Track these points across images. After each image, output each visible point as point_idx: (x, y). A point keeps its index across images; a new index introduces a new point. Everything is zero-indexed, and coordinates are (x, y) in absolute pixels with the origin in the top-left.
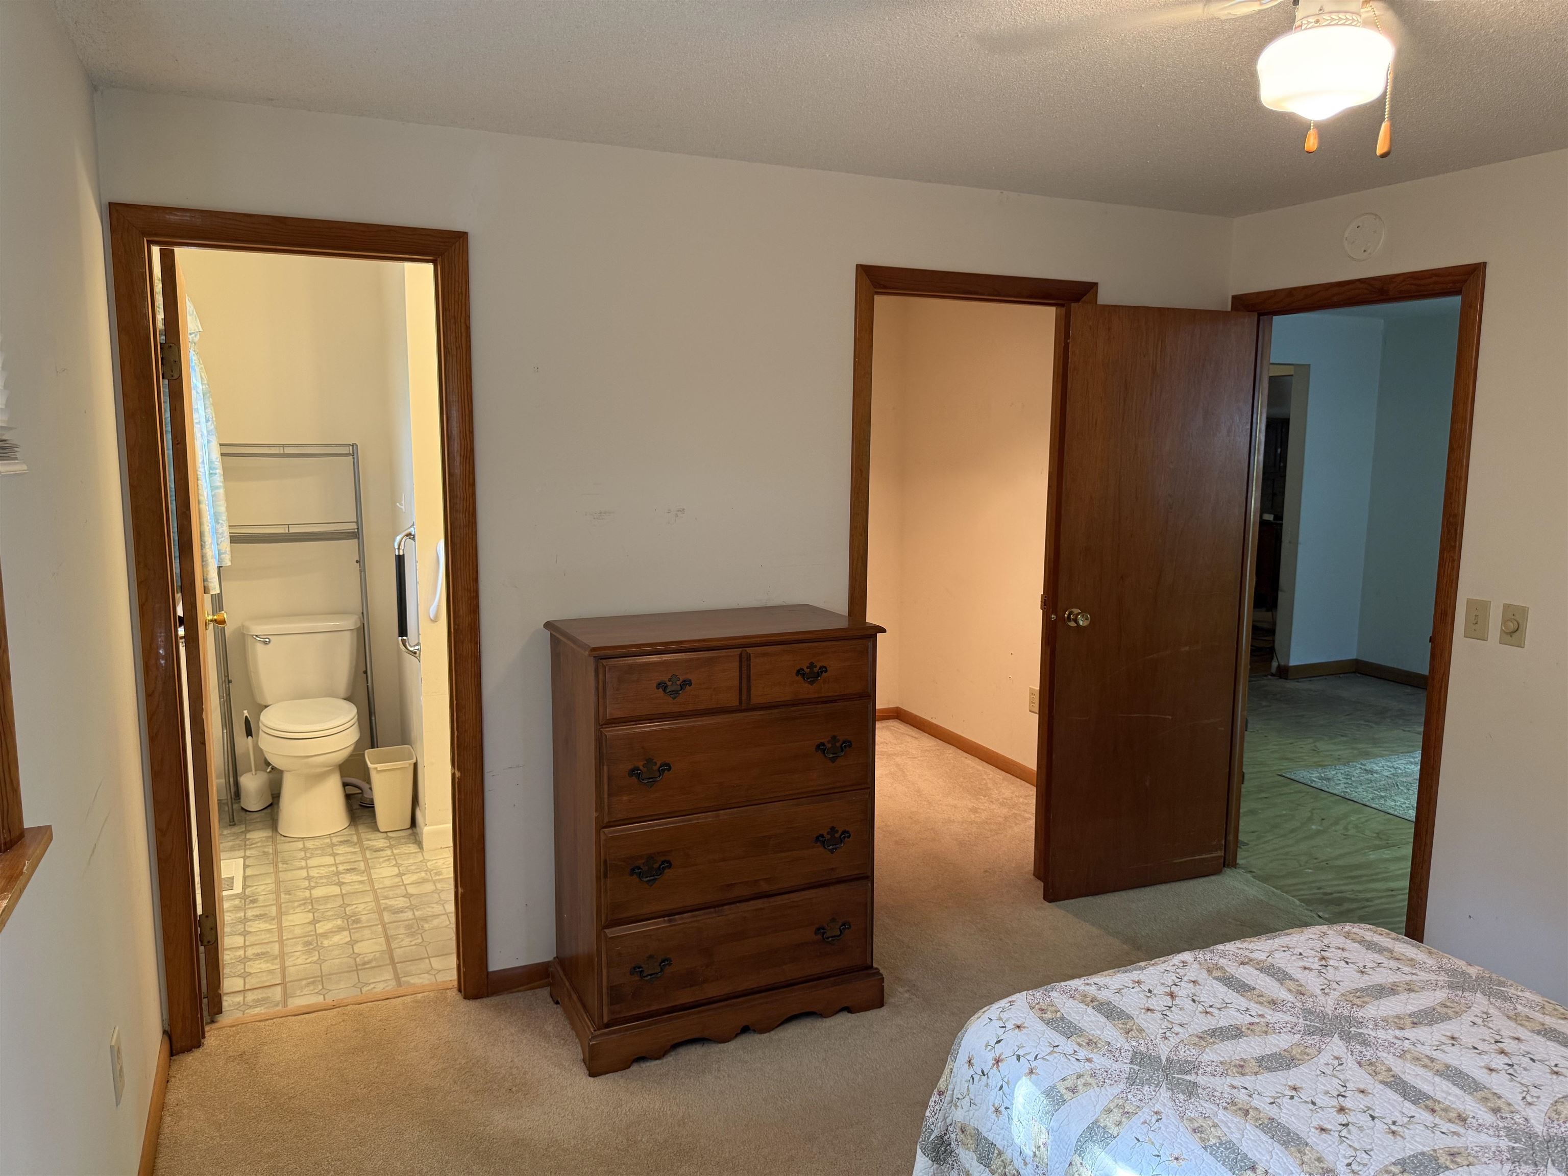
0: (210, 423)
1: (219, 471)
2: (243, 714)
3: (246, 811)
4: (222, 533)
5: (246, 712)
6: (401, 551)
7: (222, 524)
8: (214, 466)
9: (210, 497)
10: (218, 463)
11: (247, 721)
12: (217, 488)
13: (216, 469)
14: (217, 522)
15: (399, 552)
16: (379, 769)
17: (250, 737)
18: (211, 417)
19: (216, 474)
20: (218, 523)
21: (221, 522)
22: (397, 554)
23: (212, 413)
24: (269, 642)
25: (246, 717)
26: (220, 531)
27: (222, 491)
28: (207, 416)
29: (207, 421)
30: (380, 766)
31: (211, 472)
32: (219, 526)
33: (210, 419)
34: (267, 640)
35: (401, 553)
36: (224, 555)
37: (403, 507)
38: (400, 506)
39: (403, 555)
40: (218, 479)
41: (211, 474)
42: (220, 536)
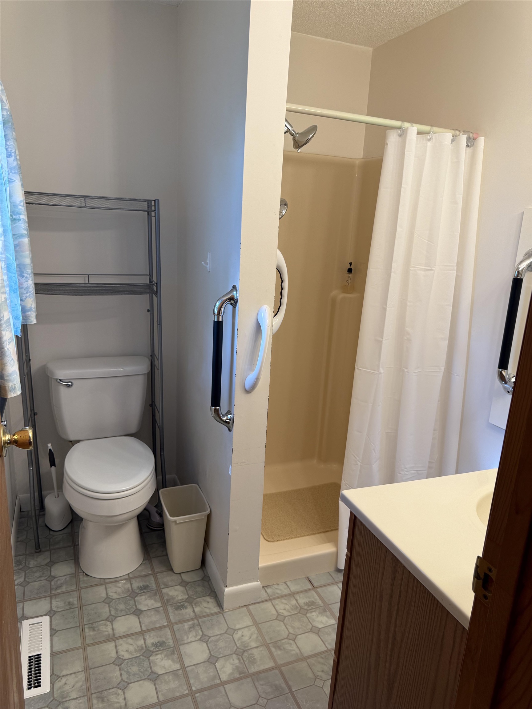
0: (12, 158)
1: (24, 217)
2: (48, 447)
3: (50, 529)
4: (27, 288)
5: (49, 445)
6: (220, 317)
7: (26, 277)
8: (17, 210)
9: (12, 248)
10: (22, 208)
11: (51, 454)
12: (21, 236)
13: (20, 214)
14: (21, 275)
15: (218, 318)
16: (177, 522)
17: (53, 467)
18: (13, 151)
19: (19, 220)
20: (23, 276)
21: (25, 275)
22: (216, 320)
23: (15, 147)
24: (72, 385)
25: (50, 450)
26: (25, 285)
27: (26, 240)
28: (9, 150)
29: (9, 156)
30: (178, 519)
31: (14, 217)
32: (23, 280)
33: (13, 154)
34: (70, 384)
35: (220, 320)
36: (29, 313)
37: (208, 266)
38: (205, 265)
39: (222, 322)
40: (23, 226)
41: (15, 219)
42: (25, 292)
